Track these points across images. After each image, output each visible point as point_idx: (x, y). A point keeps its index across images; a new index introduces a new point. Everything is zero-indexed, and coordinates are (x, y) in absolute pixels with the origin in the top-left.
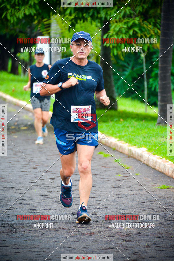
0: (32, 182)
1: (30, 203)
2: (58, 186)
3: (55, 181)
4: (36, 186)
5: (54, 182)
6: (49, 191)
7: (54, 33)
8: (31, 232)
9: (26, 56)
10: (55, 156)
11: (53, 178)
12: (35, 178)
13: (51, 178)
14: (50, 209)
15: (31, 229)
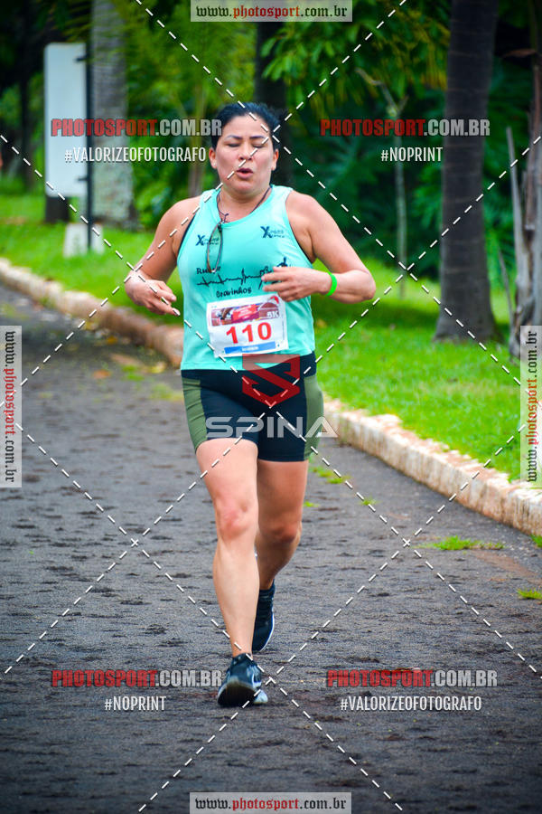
0: (22, 524)
1: (12, 593)
2: (105, 539)
3: (96, 522)
4: (35, 539)
5: (92, 525)
6: (76, 554)
7: (101, 34)
8: (13, 688)
9: (10, 109)
10: (101, 440)
11: (92, 513)
12: (33, 511)
13: (84, 513)
14: (79, 614)
15: (13, 680)
